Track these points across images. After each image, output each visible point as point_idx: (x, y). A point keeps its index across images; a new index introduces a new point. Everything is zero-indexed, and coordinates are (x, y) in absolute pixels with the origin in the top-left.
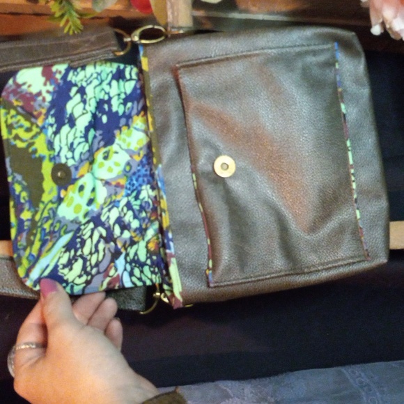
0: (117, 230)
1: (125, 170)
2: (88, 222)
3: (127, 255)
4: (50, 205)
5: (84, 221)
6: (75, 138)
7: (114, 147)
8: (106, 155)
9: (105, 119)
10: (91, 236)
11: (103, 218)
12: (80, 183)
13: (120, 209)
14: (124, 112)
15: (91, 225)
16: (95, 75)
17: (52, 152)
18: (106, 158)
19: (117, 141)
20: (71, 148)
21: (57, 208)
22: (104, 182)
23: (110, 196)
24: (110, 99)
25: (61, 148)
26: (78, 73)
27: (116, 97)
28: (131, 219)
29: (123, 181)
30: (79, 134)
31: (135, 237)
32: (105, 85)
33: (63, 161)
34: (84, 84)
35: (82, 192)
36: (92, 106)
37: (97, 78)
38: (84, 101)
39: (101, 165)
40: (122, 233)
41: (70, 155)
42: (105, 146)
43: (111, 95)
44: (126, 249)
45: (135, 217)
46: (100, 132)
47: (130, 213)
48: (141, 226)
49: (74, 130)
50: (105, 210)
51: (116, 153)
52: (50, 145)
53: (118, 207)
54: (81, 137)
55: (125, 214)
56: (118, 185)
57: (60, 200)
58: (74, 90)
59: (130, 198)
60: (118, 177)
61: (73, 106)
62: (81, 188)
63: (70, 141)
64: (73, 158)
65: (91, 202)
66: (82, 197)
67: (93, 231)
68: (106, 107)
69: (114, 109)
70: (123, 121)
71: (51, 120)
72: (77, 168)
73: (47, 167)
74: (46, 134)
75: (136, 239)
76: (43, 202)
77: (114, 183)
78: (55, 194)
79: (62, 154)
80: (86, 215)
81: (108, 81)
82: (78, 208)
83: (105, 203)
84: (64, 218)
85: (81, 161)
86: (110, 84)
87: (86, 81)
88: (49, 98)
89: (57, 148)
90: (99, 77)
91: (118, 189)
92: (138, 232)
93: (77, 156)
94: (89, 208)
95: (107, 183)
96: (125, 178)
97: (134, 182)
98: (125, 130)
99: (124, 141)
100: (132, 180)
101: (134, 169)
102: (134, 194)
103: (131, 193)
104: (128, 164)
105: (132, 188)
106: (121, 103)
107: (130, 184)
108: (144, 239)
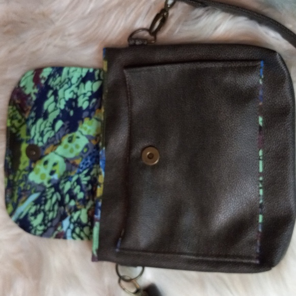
0: (67, 198)
1: (82, 152)
2: (51, 187)
3: (71, 218)
4: (24, 173)
5: (48, 186)
6: (45, 127)
7: (77, 134)
8: (70, 139)
9: (72, 113)
10: (51, 198)
11: (61, 187)
12: (45, 159)
13: (72, 183)
14: (88, 107)
15: (53, 190)
16: (67, 80)
17: (29, 137)
18: (70, 141)
19: (80, 129)
20: (42, 135)
21: (28, 174)
22: (65, 159)
23: (67, 171)
24: (77, 97)
25: (35, 134)
26: (56, 79)
27: (82, 96)
28: (78, 192)
29: (78, 162)
30: (48, 124)
31: (78, 205)
32: (73, 88)
33: (36, 143)
34: (58, 88)
35: (46, 166)
36: (62, 105)
37: (67, 83)
38: (56, 101)
39: (66, 147)
40: (70, 201)
41: (40, 139)
42: (70, 132)
43: (79, 94)
44: (71, 213)
45: (81, 190)
46: (68, 122)
47: (78, 187)
48: (84, 197)
49: (45, 122)
50: (63, 181)
51: (78, 137)
52: (28, 132)
53: (70, 181)
54: (50, 127)
55: (75, 187)
56: (74, 164)
57: (31, 170)
58: (51, 92)
59: (80, 175)
60: (76, 158)
61: (49, 105)
62: (46, 163)
63: (42, 129)
64: (42, 141)
65: (52, 173)
66: (46, 169)
67: (53, 194)
68: (74, 104)
69: (80, 105)
70: (85, 114)
71: (33, 114)
72: (44, 148)
73: (24, 146)
74: (28, 125)
75: (79, 207)
76: (19, 170)
77: (71, 162)
78: (27, 165)
79: (36, 139)
80: (49, 182)
81: (77, 84)
82: (43, 176)
83: (63, 176)
84: (33, 182)
85: (48, 144)
86: (78, 87)
87: (60, 86)
88: (34, 98)
89: (32, 133)
90: (69, 83)
91: (73, 167)
92: (81, 202)
93: (45, 140)
94: (52, 177)
95: (67, 161)
96: (81, 158)
97: (89, 161)
98: (87, 121)
99: (85, 129)
100: (87, 160)
101: (90, 151)
102: (85, 172)
103: (83, 171)
104: (86, 146)
105: (84, 167)
106: (87, 100)
107: (83, 164)
108: (85, 207)
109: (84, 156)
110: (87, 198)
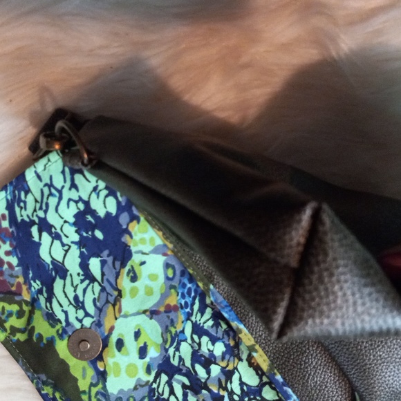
0: (201, 372)
1: (168, 278)
2: (158, 375)
3: (231, 393)
4: (94, 390)
5: (151, 378)
6: (75, 288)
7: (136, 259)
8: (131, 274)
9: (99, 234)
10: (172, 392)
11: (175, 362)
12: (114, 339)
13: (189, 341)
14: (119, 203)
15: (164, 378)
16: (46, 190)
17: (58, 327)
18: (134, 279)
19: (133, 249)
20: (78, 304)
21: (104, 387)
22: (148, 313)
23: (166, 330)
24: (87, 204)
25: (66, 313)
26: (25, 203)
27: (94, 195)
28: (211, 347)
29: (173, 300)
30: (77, 280)
31: (227, 366)
32: (67, 194)
33: (78, 325)
34: (41, 214)
35: (123, 349)
36: (72, 235)
37: (51, 194)
38: (56, 237)
39: (134, 292)
40: (208, 372)
41: (81, 314)
42: (123, 265)
43: (85, 198)
44: (225, 389)
45: (214, 340)
46: (106, 252)
47: (205, 339)
48: (226, 346)
49: (68, 279)
50: (171, 351)
51: (143, 263)
52: (51, 318)
53: (185, 340)
54: (82, 281)
55: (199, 345)
56: (169, 309)
57: (102, 376)
58: (34, 230)
59: (193, 318)
60: (164, 296)
61: (49, 250)
62: (120, 344)
63: (71, 296)
64: (87, 315)
65: (143, 352)
66: (128, 354)
67: (169, 383)
68: (90, 218)
69: (101, 213)
70: (124, 218)
71: (36, 285)
72: (99, 324)
73: (62, 347)
74: (40, 308)
75: (230, 367)
76: (84, 392)
77: (162, 309)
78: (91, 372)
79: (72, 319)
80: (148, 370)
81: (68, 184)
82: (131, 369)
83: (165, 341)
84: (121, 391)
85: (100, 310)
86: (74, 186)
87: (41, 208)
88: (14, 261)
89: (61, 316)
90: (53, 191)
91: (172, 315)
92: (227, 357)
93: (90, 308)
94: (147, 359)
95: (153, 313)
96: (173, 291)
97: (189, 285)
98: (134, 228)
99: (143, 241)
100: (184, 286)
101: (178, 269)
102: (196, 307)
103: (192, 310)
104: (167, 266)
105: (189, 300)
106: (107, 196)
107: (183, 296)
108: (241, 360)
109: (175, 283)
110: (232, 343)
